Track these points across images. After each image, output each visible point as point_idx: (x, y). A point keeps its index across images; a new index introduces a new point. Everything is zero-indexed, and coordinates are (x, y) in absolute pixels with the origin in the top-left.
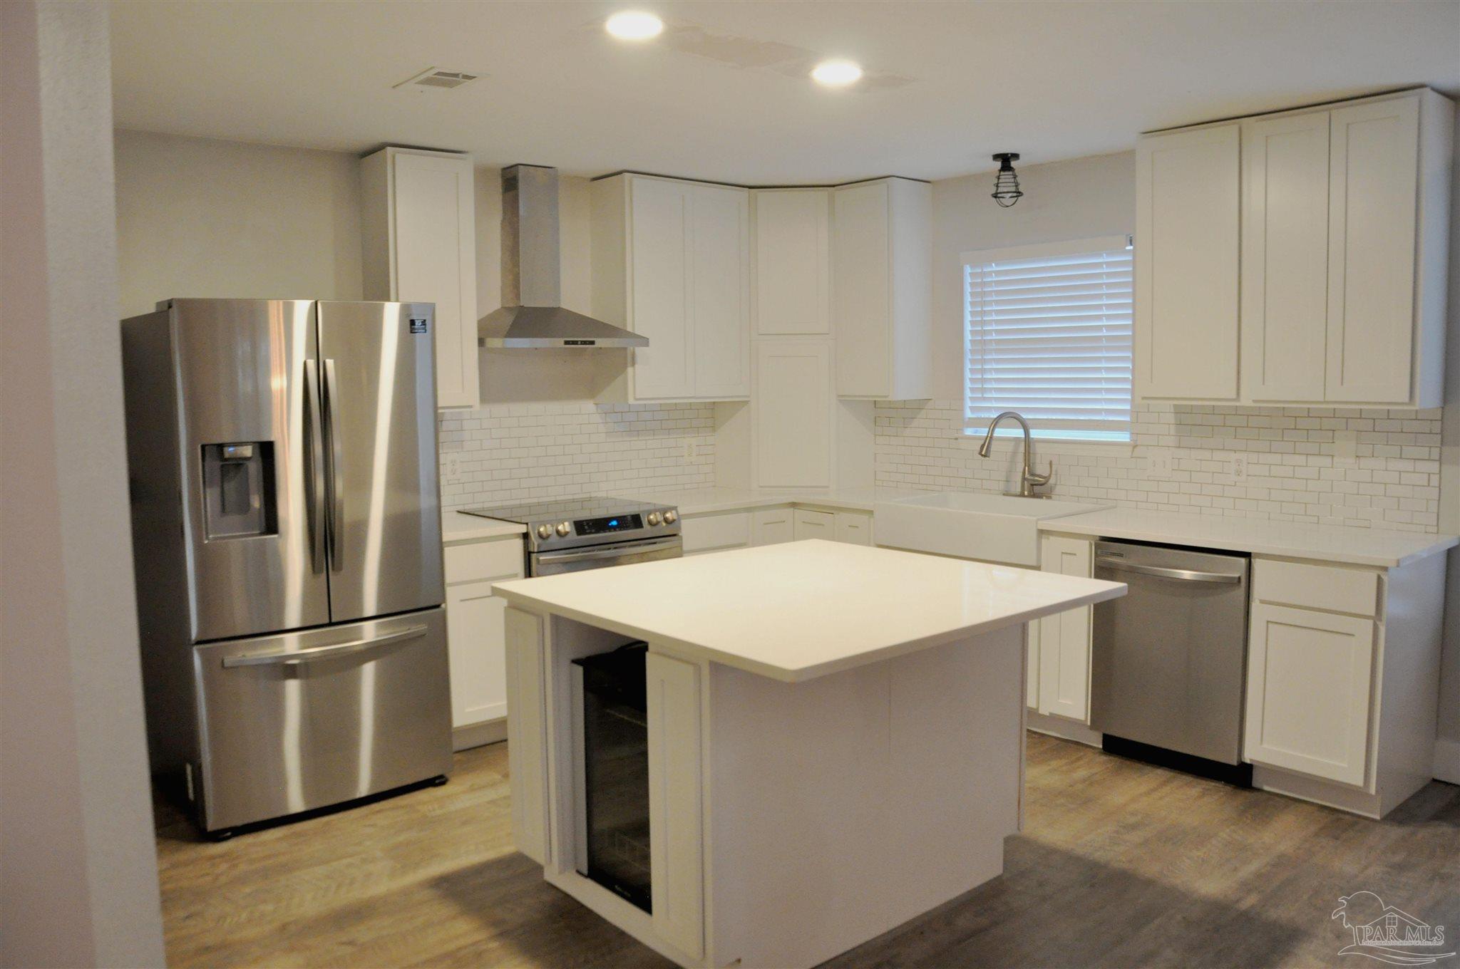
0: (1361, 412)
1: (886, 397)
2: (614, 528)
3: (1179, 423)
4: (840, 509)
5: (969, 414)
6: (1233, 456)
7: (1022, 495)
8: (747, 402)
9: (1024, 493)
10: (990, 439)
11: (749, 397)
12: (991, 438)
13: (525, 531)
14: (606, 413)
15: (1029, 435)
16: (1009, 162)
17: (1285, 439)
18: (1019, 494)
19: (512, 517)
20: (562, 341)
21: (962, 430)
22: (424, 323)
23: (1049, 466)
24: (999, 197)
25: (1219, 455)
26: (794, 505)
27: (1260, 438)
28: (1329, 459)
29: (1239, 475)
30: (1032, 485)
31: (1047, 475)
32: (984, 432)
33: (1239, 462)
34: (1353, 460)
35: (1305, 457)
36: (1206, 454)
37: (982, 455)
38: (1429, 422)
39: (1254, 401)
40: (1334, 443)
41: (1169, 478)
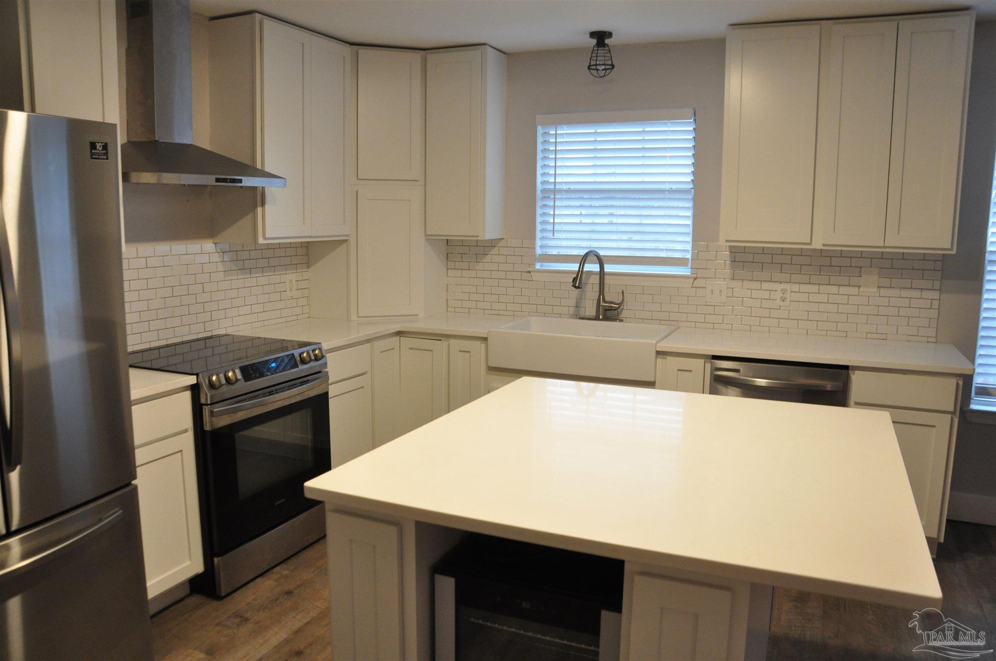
0: (882, 254)
1: (478, 236)
2: (275, 371)
3: (733, 260)
4: (448, 336)
5: (539, 251)
6: (779, 287)
7: (597, 318)
8: (346, 240)
9: (599, 317)
10: (580, 272)
11: (348, 236)
12: (582, 272)
13: (195, 382)
14: (223, 252)
15: (604, 270)
16: (604, 40)
17: (821, 274)
18: (594, 317)
19: (168, 366)
20: (214, 177)
21: (534, 264)
22: (105, 147)
23: (621, 294)
24: (592, 69)
25: (767, 286)
26: (399, 334)
27: (802, 273)
28: (857, 289)
29: (783, 301)
30: (606, 310)
31: (619, 302)
32: (575, 267)
33: (784, 291)
34: (875, 290)
35: (837, 287)
36: (757, 285)
37: (575, 287)
38: (933, 262)
39: (824, 245)
40: (861, 276)
41: (724, 303)
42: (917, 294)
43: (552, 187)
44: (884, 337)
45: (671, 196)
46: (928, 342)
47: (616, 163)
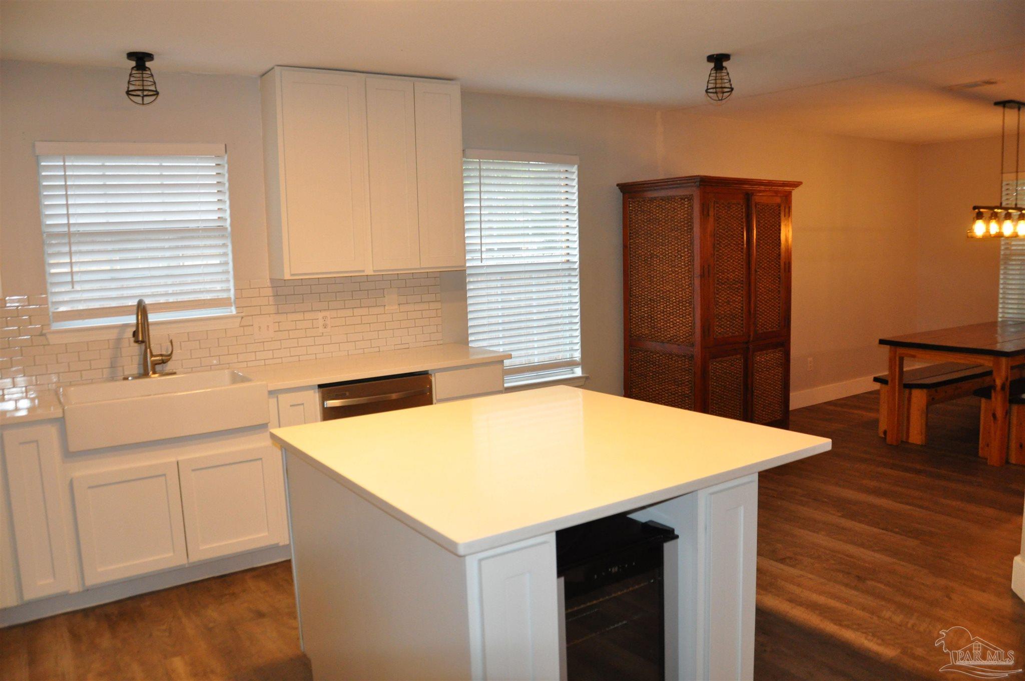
3: (276, 295)
5: (52, 309)
6: (320, 315)
7: (147, 375)
9: (149, 373)
16: (144, 62)
21: (49, 325)
23: (170, 343)
25: (308, 315)
27: (338, 299)
28: (382, 308)
29: (325, 327)
31: (170, 353)
32: (134, 319)
33: (325, 318)
34: (396, 307)
35: (367, 308)
36: (299, 316)
37: (137, 341)
38: (434, 279)
39: (374, 271)
40: (385, 297)
41: (272, 338)
42: (426, 306)
43: (66, 229)
44: (407, 346)
45: (205, 234)
46: (438, 345)
47: (143, 201)
